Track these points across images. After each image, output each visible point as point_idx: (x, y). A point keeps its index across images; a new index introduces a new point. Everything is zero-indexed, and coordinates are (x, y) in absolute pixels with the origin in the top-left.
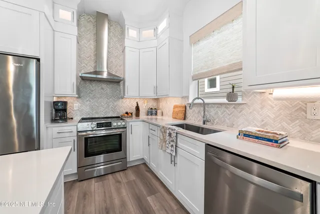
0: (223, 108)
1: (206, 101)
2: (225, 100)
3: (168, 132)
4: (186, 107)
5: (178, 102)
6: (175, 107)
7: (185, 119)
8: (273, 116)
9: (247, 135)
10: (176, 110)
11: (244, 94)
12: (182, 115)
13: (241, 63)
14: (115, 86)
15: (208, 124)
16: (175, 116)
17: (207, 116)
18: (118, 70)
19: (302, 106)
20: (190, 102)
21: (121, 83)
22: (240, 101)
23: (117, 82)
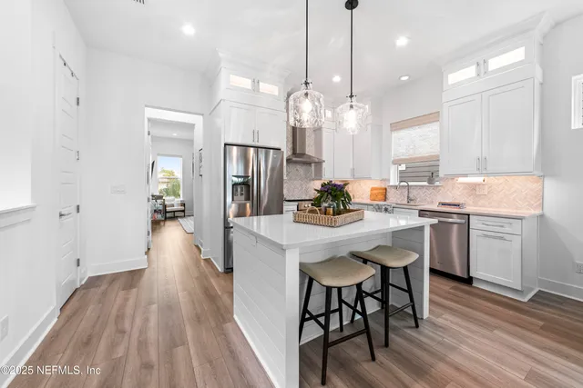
0: (425, 190)
1: (410, 184)
2: (426, 183)
3: (384, 207)
4: (386, 189)
5: (377, 184)
6: (373, 189)
7: (385, 200)
8: (459, 194)
9: (444, 204)
10: (375, 192)
11: (442, 179)
12: (382, 197)
13: (438, 156)
14: (308, 167)
15: (412, 203)
16: (373, 197)
17: (411, 196)
18: (310, 150)
19: (473, 188)
20: (391, 184)
21: (313, 165)
22: (437, 183)
23: (309, 164)
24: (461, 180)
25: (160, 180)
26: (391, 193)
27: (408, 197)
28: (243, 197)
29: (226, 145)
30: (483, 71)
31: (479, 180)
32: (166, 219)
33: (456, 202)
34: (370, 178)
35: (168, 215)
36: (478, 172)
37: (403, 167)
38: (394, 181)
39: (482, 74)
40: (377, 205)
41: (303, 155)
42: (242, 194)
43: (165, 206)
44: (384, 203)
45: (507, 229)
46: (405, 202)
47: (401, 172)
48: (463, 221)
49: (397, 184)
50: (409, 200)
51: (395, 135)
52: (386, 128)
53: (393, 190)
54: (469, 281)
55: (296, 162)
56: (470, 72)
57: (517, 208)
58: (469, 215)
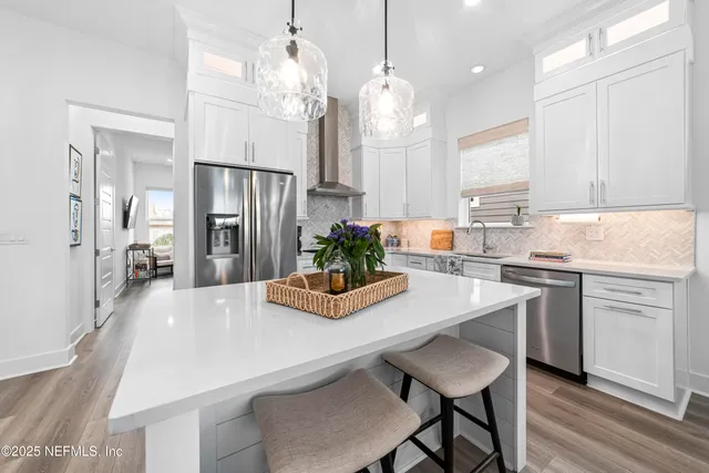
0: (508, 234)
1: (487, 225)
2: (510, 224)
3: (449, 260)
4: (453, 233)
5: (440, 226)
6: (434, 233)
7: (452, 249)
8: (559, 239)
9: (538, 256)
10: (438, 237)
11: (532, 218)
12: (447, 244)
13: (527, 183)
15: (489, 253)
16: (435, 245)
17: (489, 242)
18: (345, 179)
19: (582, 229)
20: (461, 225)
21: (350, 199)
22: (526, 224)
23: (345, 197)
24: (565, 218)
25: (151, 223)
26: (460, 239)
27: (484, 245)
28: (228, 249)
29: (196, 163)
30: (597, 47)
31: (592, 217)
32: (156, 277)
33: (557, 251)
34: (429, 218)
35: (159, 271)
36: (591, 206)
37: (476, 203)
38: (463, 222)
39: (596, 52)
40: (440, 257)
41: (334, 184)
42: (226, 243)
43: (155, 259)
44: (449, 253)
45: (648, 298)
46: (480, 252)
47: (474, 210)
48: (571, 283)
49: (468, 225)
50: (486, 248)
51: (464, 155)
52: (453, 144)
53: (464, 235)
54: (581, 379)
55: (324, 195)
56: (579, 49)
57: (652, 261)
58: (581, 274)
